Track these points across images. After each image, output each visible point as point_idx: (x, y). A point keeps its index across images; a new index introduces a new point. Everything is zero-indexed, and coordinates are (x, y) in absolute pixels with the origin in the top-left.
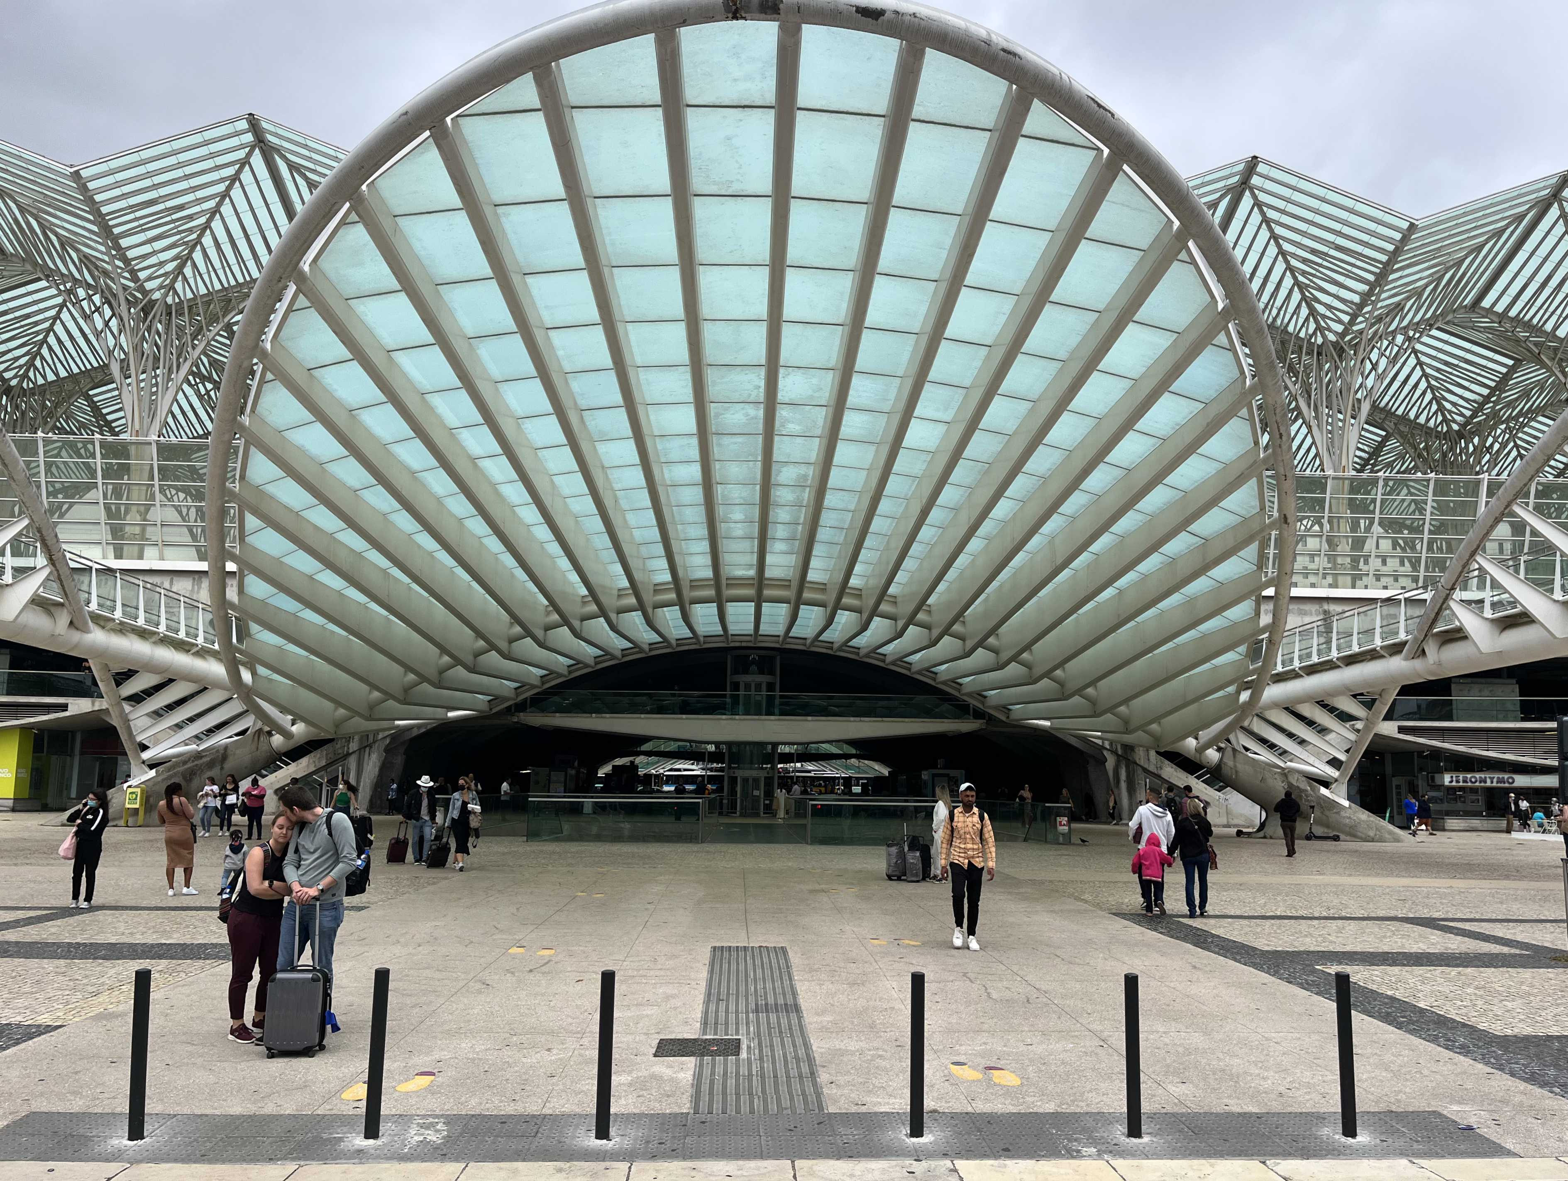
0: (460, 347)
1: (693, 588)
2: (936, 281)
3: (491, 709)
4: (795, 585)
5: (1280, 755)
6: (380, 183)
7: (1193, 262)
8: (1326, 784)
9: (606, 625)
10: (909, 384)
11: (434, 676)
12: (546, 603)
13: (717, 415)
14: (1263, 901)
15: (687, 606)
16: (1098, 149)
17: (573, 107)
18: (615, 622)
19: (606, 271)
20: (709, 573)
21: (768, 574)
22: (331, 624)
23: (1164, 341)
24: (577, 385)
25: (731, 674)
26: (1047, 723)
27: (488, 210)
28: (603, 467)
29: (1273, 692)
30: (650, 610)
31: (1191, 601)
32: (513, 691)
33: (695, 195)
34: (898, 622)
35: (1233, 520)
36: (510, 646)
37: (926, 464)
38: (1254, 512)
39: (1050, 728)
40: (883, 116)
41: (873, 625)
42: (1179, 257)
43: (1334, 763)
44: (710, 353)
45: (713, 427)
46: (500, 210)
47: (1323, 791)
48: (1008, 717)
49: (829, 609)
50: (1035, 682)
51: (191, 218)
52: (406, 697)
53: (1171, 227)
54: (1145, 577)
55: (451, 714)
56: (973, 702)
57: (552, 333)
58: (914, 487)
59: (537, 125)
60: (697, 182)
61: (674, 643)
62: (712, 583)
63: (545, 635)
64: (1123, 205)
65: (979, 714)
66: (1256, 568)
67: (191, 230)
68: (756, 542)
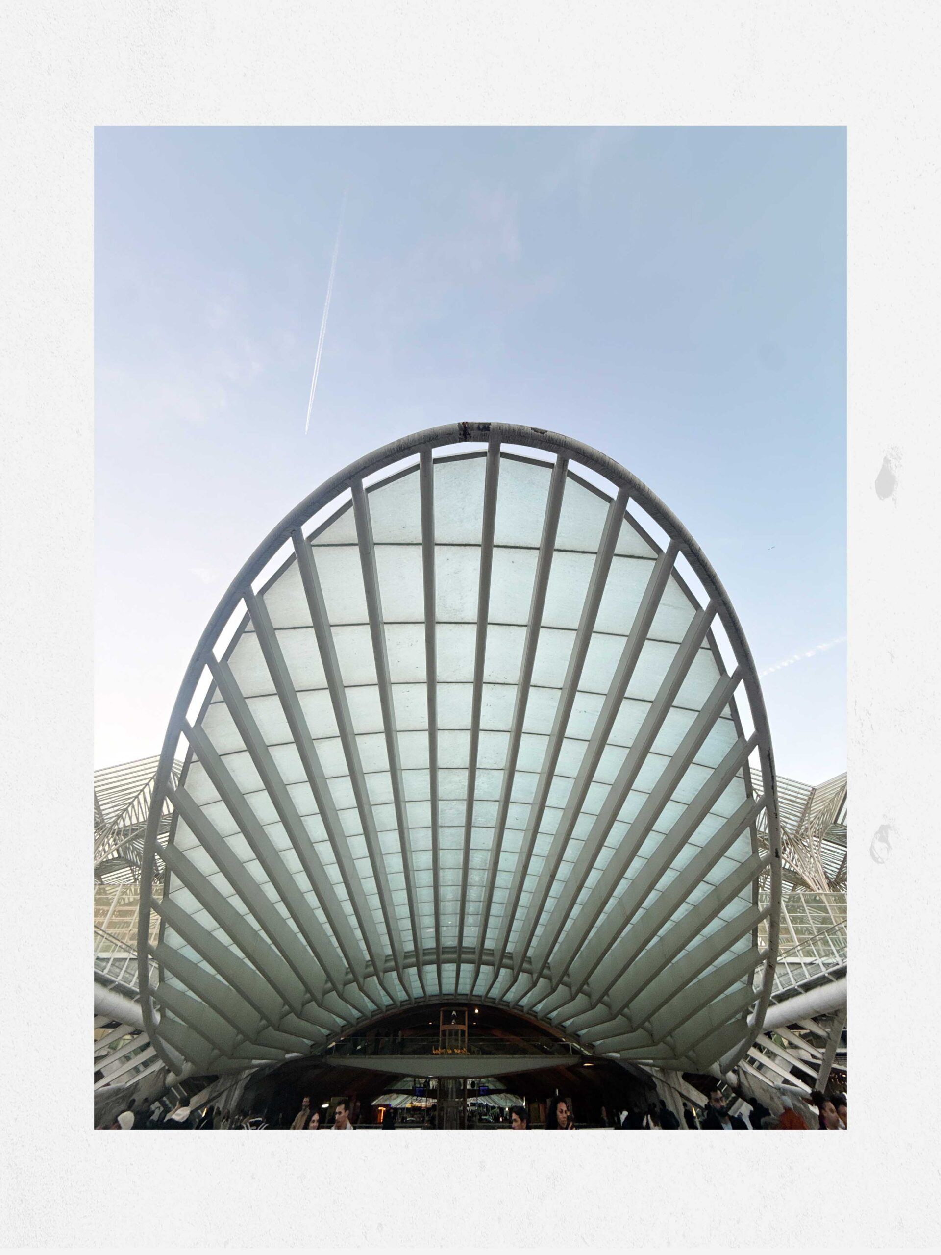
1: (425, 954)
3: (311, 1052)
4: (477, 951)
7: (712, 645)
9: (377, 981)
10: (545, 776)
11: (277, 1021)
12: (347, 965)
13: (442, 811)
15: (421, 966)
16: (657, 559)
17: (375, 543)
18: (382, 977)
20: (434, 945)
21: (464, 944)
22: (218, 975)
23: (690, 720)
25: (443, 1025)
26: (617, 1055)
29: (773, 1013)
30: (401, 970)
31: (709, 940)
32: (325, 1037)
33: (437, 623)
34: (534, 975)
35: (734, 866)
36: (324, 999)
38: (748, 856)
39: (621, 1060)
41: (520, 977)
45: (439, 821)
48: (594, 1052)
49: (496, 967)
50: (614, 1018)
52: (257, 1039)
53: (699, 615)
54: (678, 924)
55: (288, 1056)
62: (435, 951)
63: (344, 988)
64: (669, 605)
66: (751, 905)
68: (458, 916)
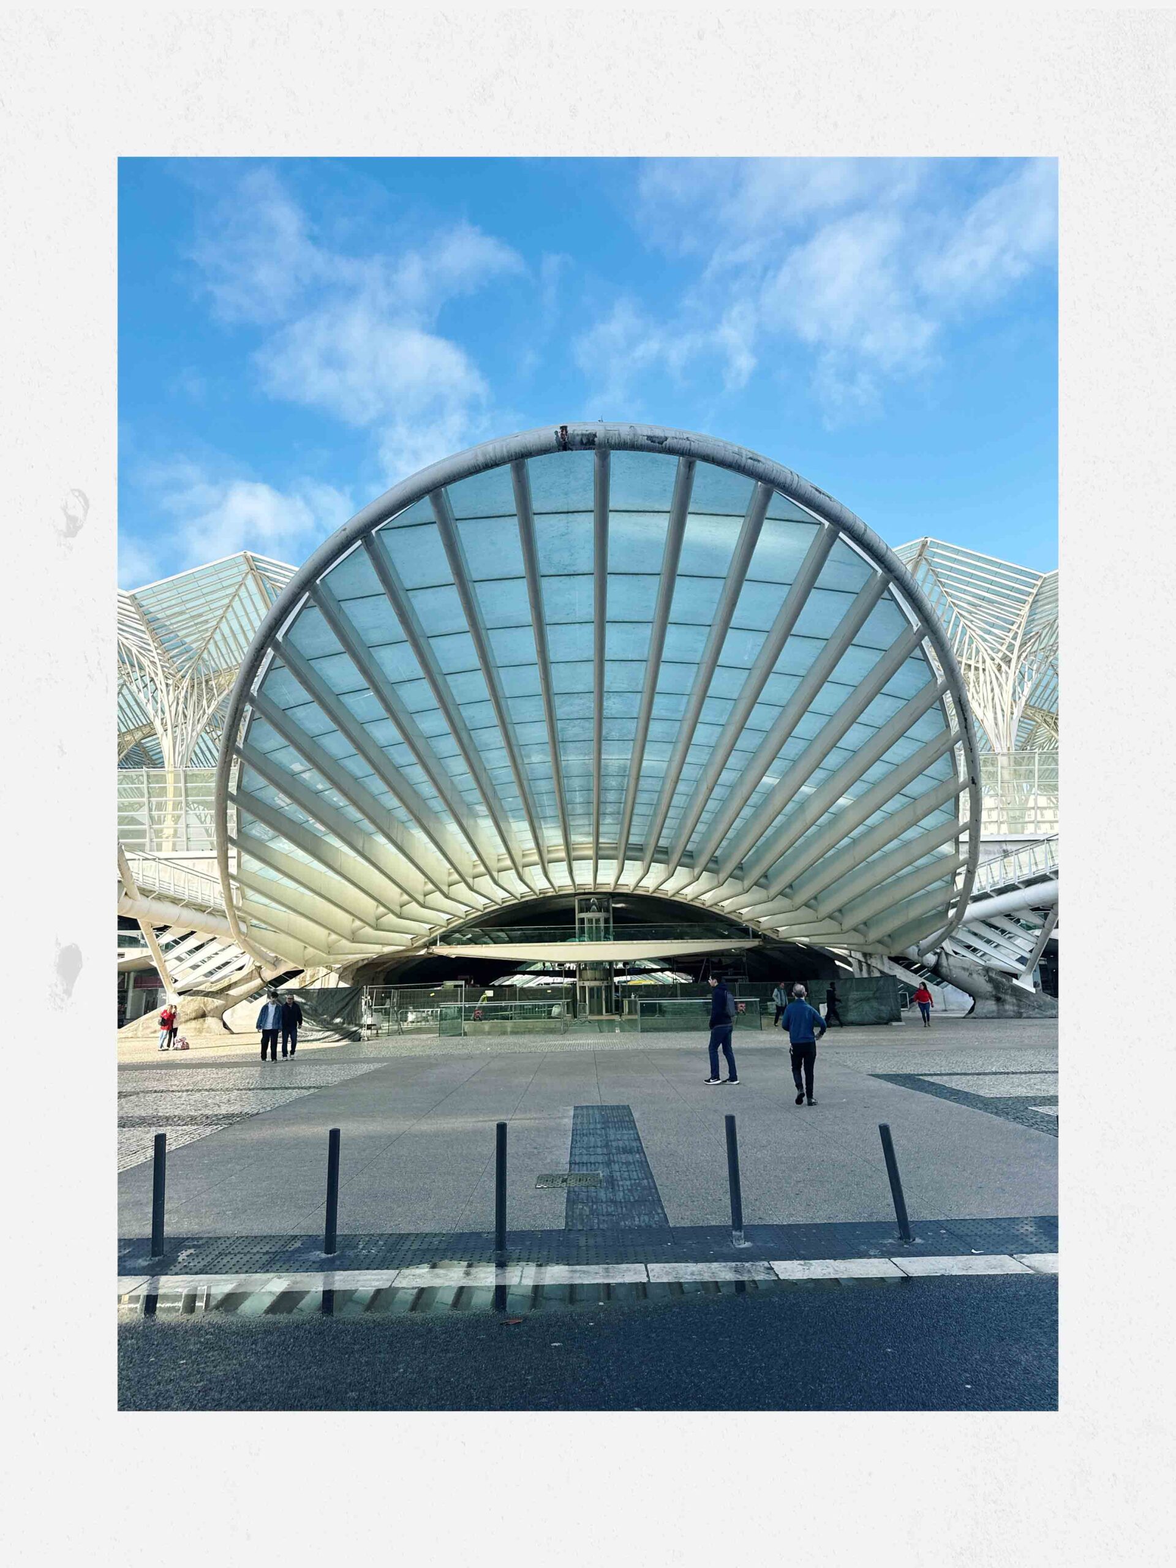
0: (386, 690)
1: (550, 851)
2: (710, 626)
3: (413, 944)
4: (621, 847)
5: (981, 956)
6: (328, 580)
7: (894, 599)
8: (1016, 976)
9: (490, 881)
10: (694, 699)
11: (372, 921)
12: (449, 866)
13: (563, 729)
14: (980, 1063)
15: (547, 865)
16: (820, 523)
17: (457, 520)
18: (496, 878)
19: (483, 632)
20: (560, 841)
21: (601, 840)
23: (875, 657)
24: (467, 712)
26: (807, 940)
27: (401, 593)
28: (485, 768)
30: (520, 869)
31: (907, 845)
32: (428, 931)
33: (542, 576)
36: (425, 898)
37: (709, 756)
38: (949, 777)
40: (669, 512)
42: (882, 596)
43: (1022, 960)
44: (557, 686)
45: (560, 737)
46: (410, 594)
47: (1015, 981)
48: (777, 937)
49: (646, 863)
51: (206, 621)
52: (355, 938)
53: (876, 574)
55: (386, 950)
56: (751, 926)
57: (448, 678)
58: (701, 772)
59: (434, 534)
60: (543, 568)
61: (538, 892)
62: (564, 847)
63: (449, 889)
64: (840, 562)
65: (756, 935)
67: (206, 630)
68: (593, 817)
